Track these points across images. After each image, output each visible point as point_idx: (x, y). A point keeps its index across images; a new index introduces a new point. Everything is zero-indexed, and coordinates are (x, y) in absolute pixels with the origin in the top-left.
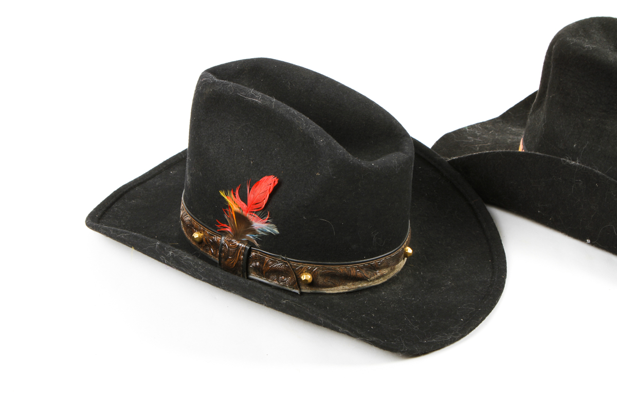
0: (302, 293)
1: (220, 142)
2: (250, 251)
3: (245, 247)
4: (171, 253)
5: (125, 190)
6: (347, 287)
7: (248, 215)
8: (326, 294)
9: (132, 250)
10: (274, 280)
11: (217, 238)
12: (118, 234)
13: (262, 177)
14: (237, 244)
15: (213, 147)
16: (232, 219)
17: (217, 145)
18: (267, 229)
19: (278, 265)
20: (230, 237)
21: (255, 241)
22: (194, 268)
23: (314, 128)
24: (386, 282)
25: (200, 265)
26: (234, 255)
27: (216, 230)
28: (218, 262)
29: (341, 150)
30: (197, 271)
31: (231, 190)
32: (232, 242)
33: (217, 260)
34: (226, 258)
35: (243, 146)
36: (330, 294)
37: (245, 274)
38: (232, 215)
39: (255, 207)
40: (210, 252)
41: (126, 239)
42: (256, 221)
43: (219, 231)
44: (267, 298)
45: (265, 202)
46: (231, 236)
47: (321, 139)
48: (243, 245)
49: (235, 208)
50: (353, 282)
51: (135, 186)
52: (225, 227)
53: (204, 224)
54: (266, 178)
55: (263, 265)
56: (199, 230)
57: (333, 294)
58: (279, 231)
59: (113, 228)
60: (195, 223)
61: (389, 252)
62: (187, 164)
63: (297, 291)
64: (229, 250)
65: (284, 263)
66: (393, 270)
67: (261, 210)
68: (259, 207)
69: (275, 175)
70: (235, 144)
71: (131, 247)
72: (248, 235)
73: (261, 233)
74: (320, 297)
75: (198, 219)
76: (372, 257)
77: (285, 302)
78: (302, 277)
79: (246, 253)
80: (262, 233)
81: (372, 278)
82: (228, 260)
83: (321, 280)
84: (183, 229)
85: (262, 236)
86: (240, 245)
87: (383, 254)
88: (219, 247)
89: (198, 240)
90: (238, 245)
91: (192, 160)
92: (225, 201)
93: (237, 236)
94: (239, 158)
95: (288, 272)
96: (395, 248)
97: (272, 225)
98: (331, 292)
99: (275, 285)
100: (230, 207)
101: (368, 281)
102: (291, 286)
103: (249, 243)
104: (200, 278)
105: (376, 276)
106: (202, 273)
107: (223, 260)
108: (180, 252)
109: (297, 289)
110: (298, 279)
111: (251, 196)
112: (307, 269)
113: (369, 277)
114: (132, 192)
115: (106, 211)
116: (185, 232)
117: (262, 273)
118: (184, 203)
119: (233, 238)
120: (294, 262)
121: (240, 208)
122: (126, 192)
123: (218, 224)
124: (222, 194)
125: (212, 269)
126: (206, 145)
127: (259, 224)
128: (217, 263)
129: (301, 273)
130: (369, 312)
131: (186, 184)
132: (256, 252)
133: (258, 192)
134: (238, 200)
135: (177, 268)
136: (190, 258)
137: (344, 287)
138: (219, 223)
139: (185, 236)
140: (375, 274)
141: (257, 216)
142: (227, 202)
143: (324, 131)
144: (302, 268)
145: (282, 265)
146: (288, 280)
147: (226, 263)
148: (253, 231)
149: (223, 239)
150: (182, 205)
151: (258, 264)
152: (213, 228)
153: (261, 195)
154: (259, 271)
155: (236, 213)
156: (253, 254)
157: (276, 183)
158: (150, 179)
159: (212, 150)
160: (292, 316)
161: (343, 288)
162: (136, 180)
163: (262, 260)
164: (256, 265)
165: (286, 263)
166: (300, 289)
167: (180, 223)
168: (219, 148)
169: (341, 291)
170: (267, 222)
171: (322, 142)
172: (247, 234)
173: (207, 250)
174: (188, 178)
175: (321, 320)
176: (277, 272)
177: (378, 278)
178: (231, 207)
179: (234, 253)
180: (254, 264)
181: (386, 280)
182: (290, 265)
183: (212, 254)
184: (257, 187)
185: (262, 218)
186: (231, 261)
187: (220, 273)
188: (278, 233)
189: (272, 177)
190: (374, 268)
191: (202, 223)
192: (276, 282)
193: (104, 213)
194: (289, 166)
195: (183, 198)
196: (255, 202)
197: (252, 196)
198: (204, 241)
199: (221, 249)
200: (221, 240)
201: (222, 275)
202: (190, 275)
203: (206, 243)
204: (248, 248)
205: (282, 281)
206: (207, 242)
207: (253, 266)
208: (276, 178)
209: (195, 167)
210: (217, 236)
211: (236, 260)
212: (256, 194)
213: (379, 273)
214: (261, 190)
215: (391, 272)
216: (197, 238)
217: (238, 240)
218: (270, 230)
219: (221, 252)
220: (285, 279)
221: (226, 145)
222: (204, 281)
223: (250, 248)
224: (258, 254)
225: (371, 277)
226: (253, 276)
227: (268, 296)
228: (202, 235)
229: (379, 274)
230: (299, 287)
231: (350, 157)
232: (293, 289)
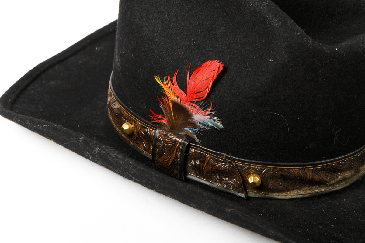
0: (249, 198)
1: (156, 18)
2: (189, 147)
3: (183, 143)
4: (97, 149)
5: (42, 69)
6: (302, 192)
7: (187, 106)
8: (276, 199)
9: (52, 142)
10: (216, 182)
11: (150, 131)
12: (35, 125)
13: (204, 62)
14: (174, 139)
15: (147, 24)
16: (168, 110)
17: (152, 22)
18: (210, 122)
19: (222, 164)
20: (166, 131)
21: (195, 136)
22: (124, 168)
23: (267, 5)
24: (348, 187)
25: (131, 165)
26: (170, 151)
27: (150, 121)
28: (151, 159)
29: (299, 31)
30: (128, 171)
31: (167, 76)
32: (169, 136)
33: (150, 156)
34: (161, 155)
35: (183, 24)
36: (281, 199)
37: (183, 173)
38: (169, 104)
39: (195, 96)
40: (142, 146)
41: (45, 130)
42: (197, 113)
43: (153, 123)
44: (209, 206)
45: (207, 91)
46: (166, 129)
47: (275, 19)
48: (181, 141)
49: (172, 97)
50: (309, 186)
51: (54, 65)
52: (160, 119)
53: (136, 114)
54: (209, 63)
55: (204, 163)
56: (129, 121)
57: (285, 199)
58: (223, 125)
59: (29, 117)
60: (125, 112)
61: (352, 151)
62: (116, 43)
63: (243, 195)
64: (164, 146)
65: (229, 162)
66: (356, 172)
67: (202, 101)
68: (201, 97)
69: (219, 59)
70: (173, 21)
71: (51, 140)
72: (186, 129)
73: (202, 127)
74: (270, 203)
75: (128, 107)
76: (333, 158)
77: (229, 210)
78: (249, 180)
79: (184, 149)
80: (204, 127)
81: (332, 182)
82: (163, 157)
83: (271, 184)
84: (111, 118)
85: (204, 131)
86: (178, 139)
87: (346, 154)
88: (152, 141)
89: (128, 132)
90: (176, 140)
91: (122, 39)
92: (161, 88)
93: (173, 129)
94: (178, 38)
95: (233, 172)
96: (360, 147)
97: (215, 118)
98: (283, 197)
99: (217, 187)
100: (165, 95)
101: (327, 186)
102: (237, 189)
103: (188, 137)
104: (130, 178)
105: (336, 180)
106: (133, 174)
107: (157, 157)
108: (108, 149)
109: (243, 193)
110: (245, 182)
111: (191, 84)
112: (256, 170)
113: (328, 181)
114: (50, 71)
115: (20, 93)
116: (113, 122)
117: (203, 172)
118: (112, 88)
119: (169, 132)
120: (240, 162)
121: (178, 97)
122: (44, 71)
123: (151, 114)
124: (158, 80)
125: (145, 170)
126: (140, 22)
127: (200, 116)
128: (149, 160)
129: (247, 175)
130: (328, 222)
131: (115, 65)
132: (195, 149)
133: (200, 78)
134: (176, 87)
135: (103, 166)
136: (119, 156)
137: (299, 191)
138: (153, 113)
139: (113, 126)
140: (335, 177)
141: (197, 107)
142: (163, 90)
143: (279, 9)
144: (249, 168)
145: (225, 164)
146: (233, 182)
147: (161, 160)
148: (193, 125)
149: (158, 133)
150: (110, 90)
151: (198, 162)
152: (146, 119)
153: (203, 82)
154: (199, 170)
155: (174, 103)
156: (193, 150)
157: (221, 69)
158: (71, 56)
159: (146, 28)
160: (237, 226)
161: (297, 192)
162: (55, 57)
163: (202, 159)
164: (195, 164)
165: (231, 163)
166: (247, 193)
167: (107, 111)
168: (155, 26)
169: (295, 197)
170: (209, 115)
171: (277, 22)
172: (186, 127)
173: (138, 144)
174: (117, 60)
175: (272, 233)
176: (220, 173)
177: (339, 182)
178: (168, 95)
179: (171, 149)
180: (193, 162)
181: (348, 184)
182: (236, 165)
183: (145, 149)
184: (199, 73)
185: (203, 110)
186: (166, 159)
187: (155, 175)
188: (223, 127)
189: (216, 62)
190: (335, 170)
191: (134, 113)
192: (219, 184)
193: (18, 97)
194: (236, 49)
195: (110, 82)
196: (195, 90)
197: (193, 83)
198: (135, 133)
199: (155, 144)
200: (155, 133)
201: (156, 177)
202: (119, 174)
203: (138, 136)
204: (187, 143)
205: (225, 183)
206: (138, 134)
207: (192, 165)
208: (220, 63)
209: (125, 47)
210: (150, 128)
211: (173, 158)
212: (197, 81)
213: (340, 176)
214: (203, 77)
215: (354, 175)
216: (127, 130)
217: (175, 134)
218: (213, 124)
219: (155, 147)
220: (229, 181)
221: (163, 22)
222: (135, 181)
223: (189, 145)
224: (199, 151)
225: (330, 181)
226: (192, 176)
227: (209, 203)
228: (133, 126)
229: (340, 178)
230: (245, 191)
231: (310, 41)
232: (239, 192)
